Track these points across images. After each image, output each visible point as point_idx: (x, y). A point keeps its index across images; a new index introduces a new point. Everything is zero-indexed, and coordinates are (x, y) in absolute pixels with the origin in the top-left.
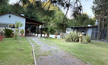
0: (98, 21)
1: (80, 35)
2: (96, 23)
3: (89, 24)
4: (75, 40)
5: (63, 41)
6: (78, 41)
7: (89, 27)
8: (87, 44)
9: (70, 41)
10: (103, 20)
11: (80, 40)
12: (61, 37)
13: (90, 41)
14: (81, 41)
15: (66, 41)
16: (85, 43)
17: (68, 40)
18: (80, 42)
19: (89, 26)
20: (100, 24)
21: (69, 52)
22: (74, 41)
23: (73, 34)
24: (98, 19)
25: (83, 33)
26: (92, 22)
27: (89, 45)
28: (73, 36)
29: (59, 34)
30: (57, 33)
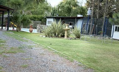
0: (91, 9)
1: (66, 27)
2: (89, 13)
3: (79, 14)
4: (58, 34)
5: (41, 36)
6: (63, 36)
7: (79, 18)
8: (75, 40)
9: (52, 36)
10: (98, 8)
11: (66, 35)
12: (38, 31)
13: (80, 36)
14: (68, 37)
15: (46, 36)
16: (73, 39)
17: (49, 35)
18: (66, 37)
19: (79, 16)
20: (94, 13)
21: (49, 48)
22: (58, 36)
23: (56, 26)
24: (91, 7)
25: (71, 26)
26: (83, 11)
27: (78, 41)
28: (56, 28)
29: (36, 28)
30: (32, 24)
